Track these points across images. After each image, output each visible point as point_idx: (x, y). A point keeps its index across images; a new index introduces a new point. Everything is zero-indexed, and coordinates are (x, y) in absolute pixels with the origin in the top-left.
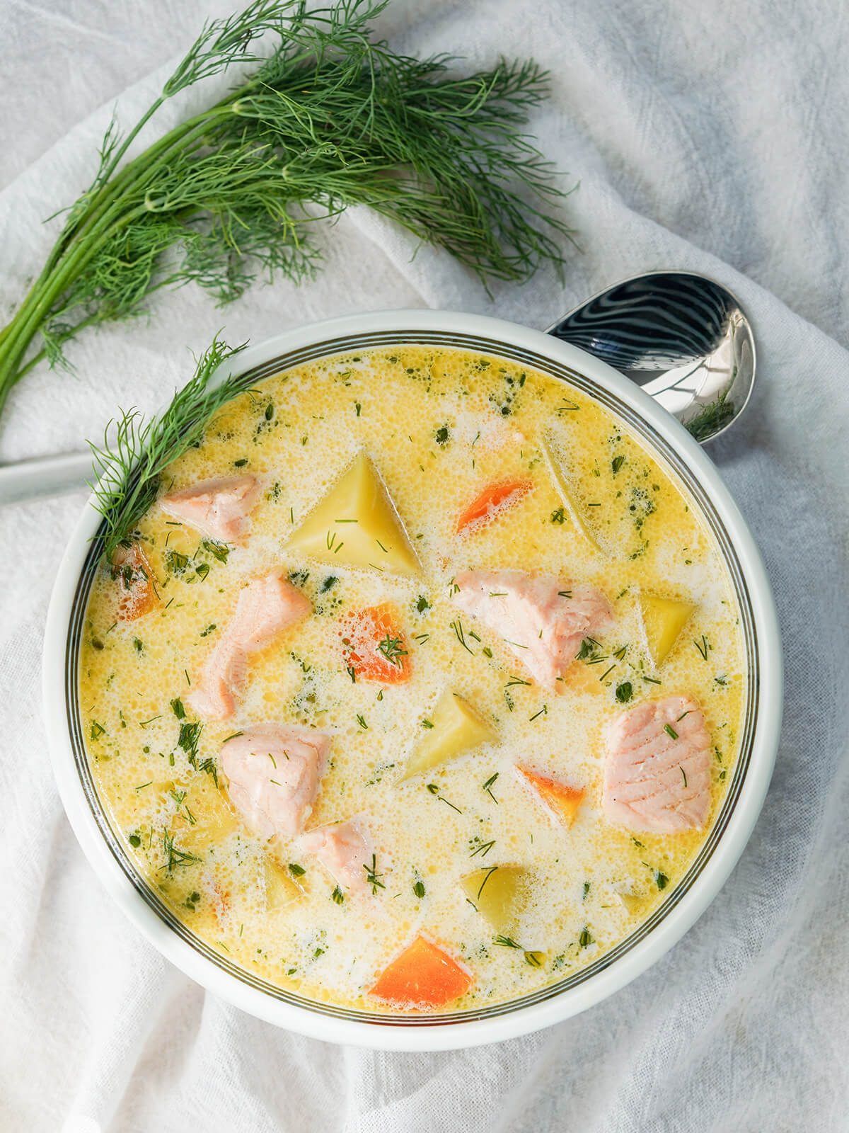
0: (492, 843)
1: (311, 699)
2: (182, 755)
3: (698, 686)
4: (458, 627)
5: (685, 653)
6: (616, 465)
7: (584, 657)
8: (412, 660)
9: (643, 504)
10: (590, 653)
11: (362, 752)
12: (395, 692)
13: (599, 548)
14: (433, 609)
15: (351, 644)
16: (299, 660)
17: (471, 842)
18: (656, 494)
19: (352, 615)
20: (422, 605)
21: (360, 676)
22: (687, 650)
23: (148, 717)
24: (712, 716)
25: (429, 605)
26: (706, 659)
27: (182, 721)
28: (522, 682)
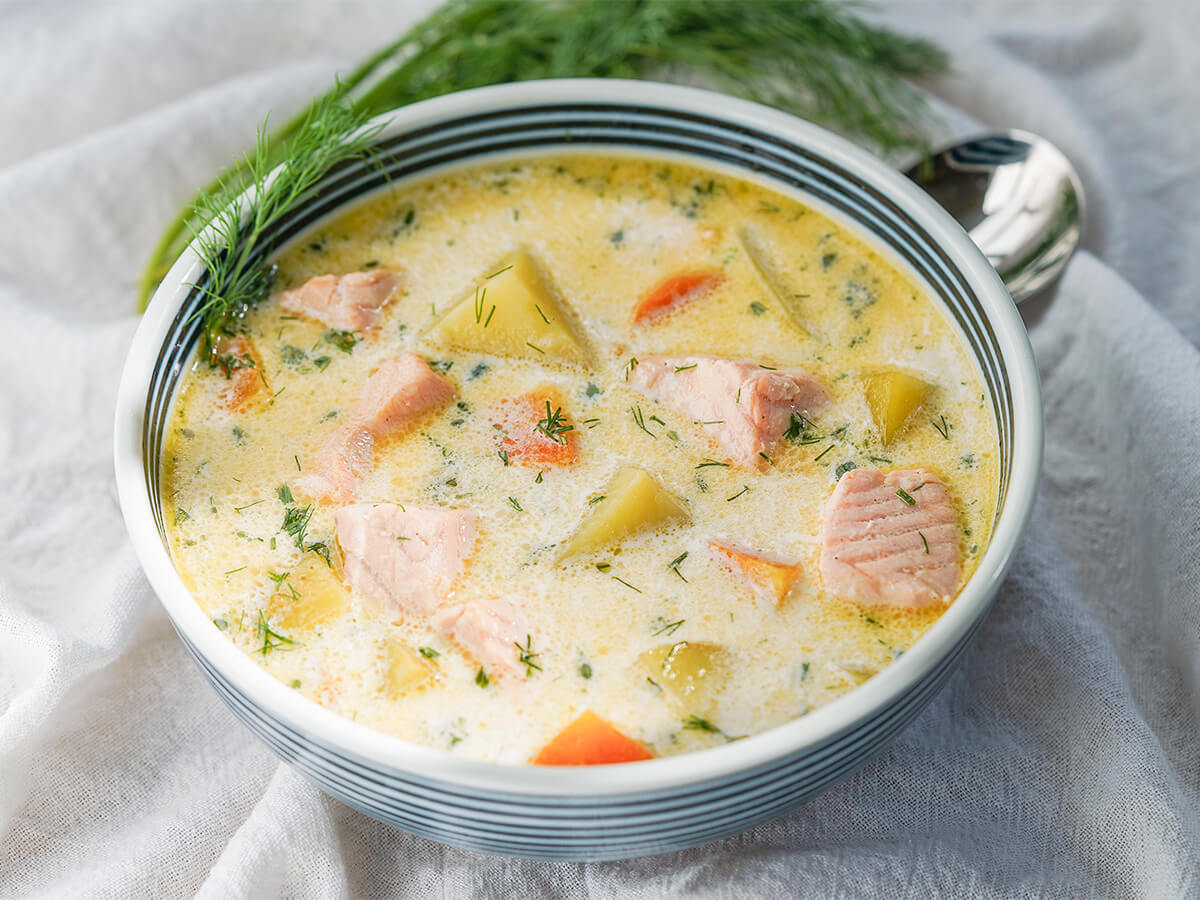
0: (680, 623)
1: (452, 483)
2: (286, 541)
3: (939, 465)
4: (637, 412)
5: (921, 432)
6: (829, 259)
7: (794, 437)
8: (580, 442)
9: (862, 295)
10: (801, 434)
11: (515, 534)
12: (557, 476)
13: (809, 334)
14: (605, 395)
15: (504, 429)
16: (438, 446)
17: (653, 622)
18: (877, 286)
19: (504, 401)
20: (592, 391)
21: (515, 459)
22: (922, 429)
23: (246, 503)
24: (958, 493)
25: (600, 391)
26: (946, 438)
27: (290, 506)
28: (718, 464)
